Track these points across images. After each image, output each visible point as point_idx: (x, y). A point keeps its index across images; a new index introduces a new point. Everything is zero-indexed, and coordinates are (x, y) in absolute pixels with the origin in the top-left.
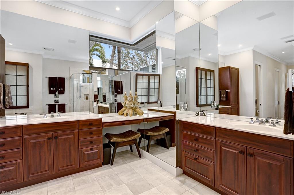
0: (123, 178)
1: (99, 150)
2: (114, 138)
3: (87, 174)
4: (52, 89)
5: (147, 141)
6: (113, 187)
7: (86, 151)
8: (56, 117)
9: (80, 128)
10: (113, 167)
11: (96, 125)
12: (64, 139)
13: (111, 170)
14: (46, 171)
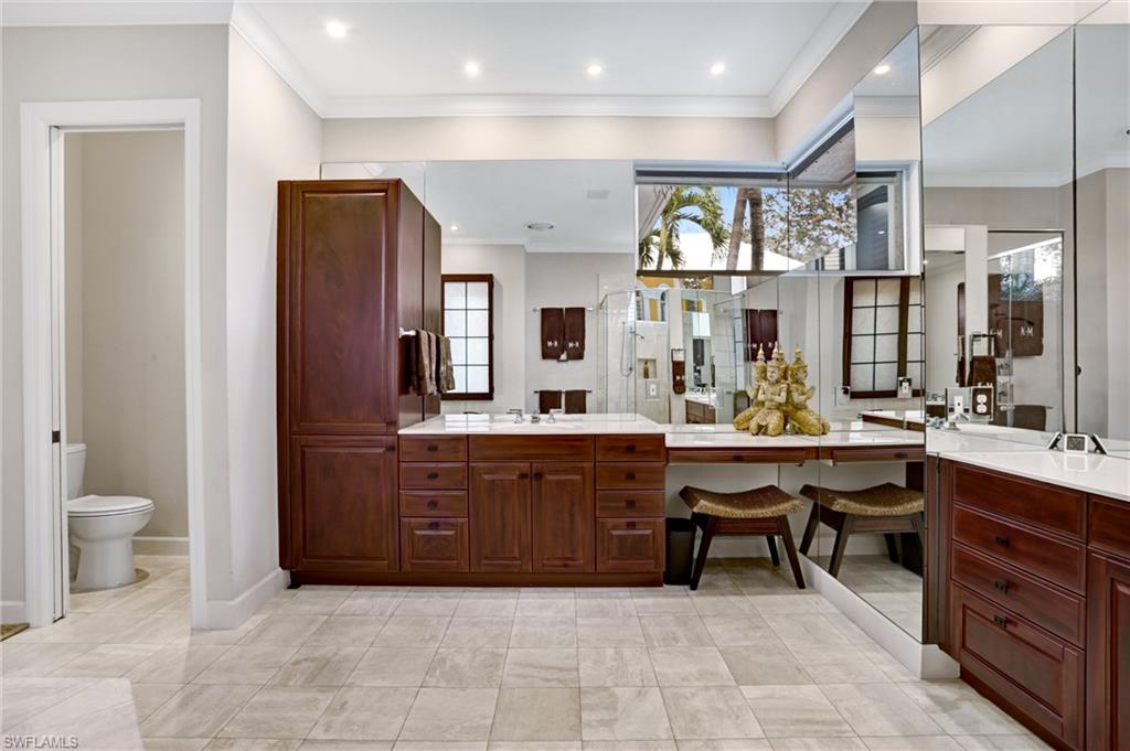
0: (718, 630)
1: (653, 533)
2: (702, 502)
3: (614, 595)
4: (550, 344)
5: (835, 532)
6: (679, 644)
7: (616, 527)
8: (542, 424)
9: (599, 458)
10: (697, 595)
11: (646, 453)
12: (559, 482)
13: (686, 600)
14: (515, 559)
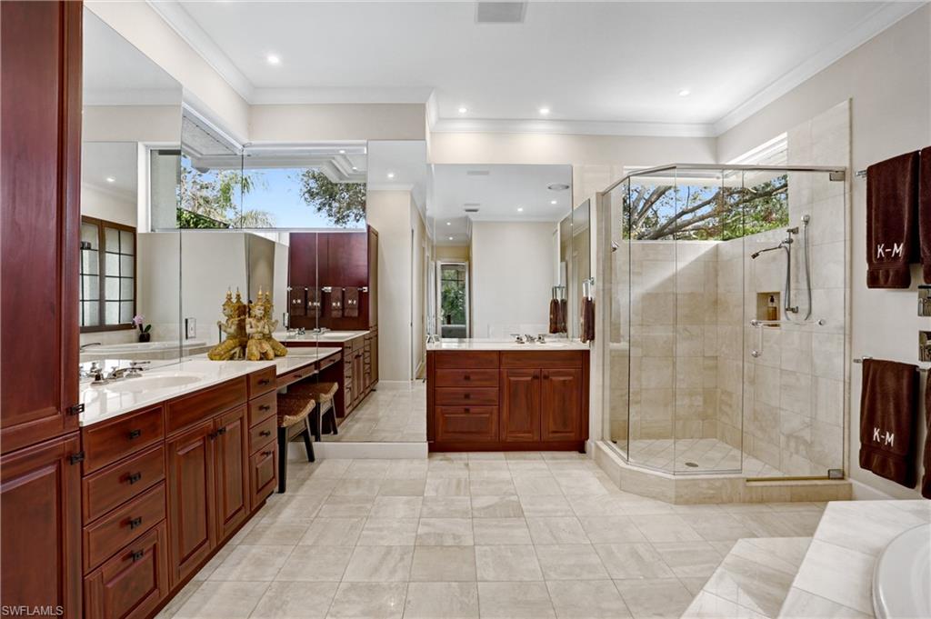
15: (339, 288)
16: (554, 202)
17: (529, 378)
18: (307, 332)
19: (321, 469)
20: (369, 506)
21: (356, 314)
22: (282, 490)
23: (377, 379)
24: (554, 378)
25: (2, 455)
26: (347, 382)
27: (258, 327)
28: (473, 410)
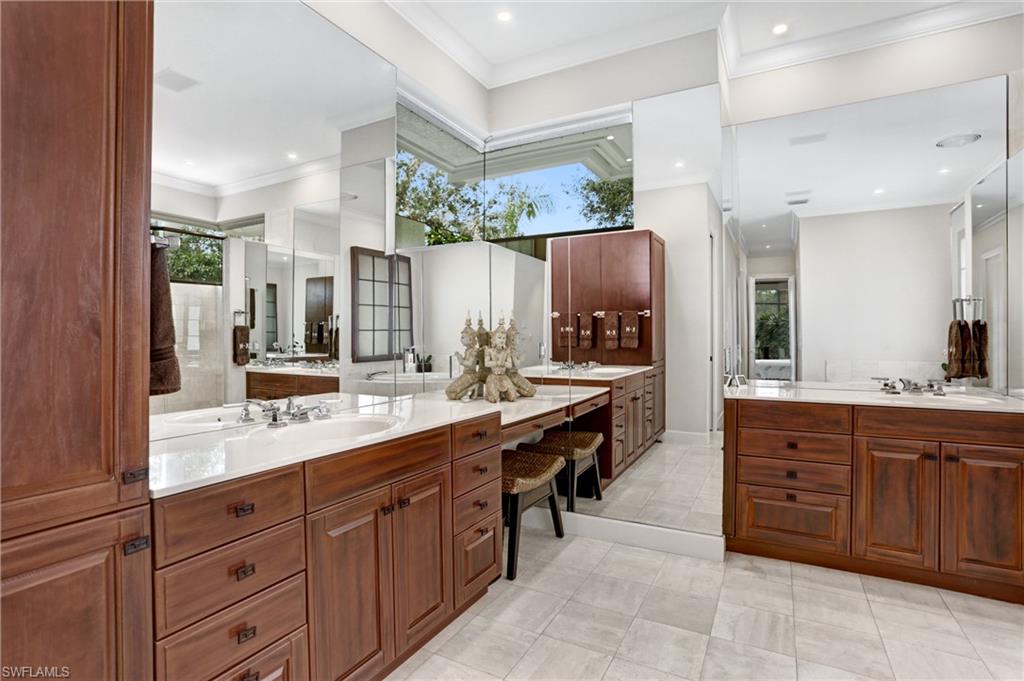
1: (495, 531)
7: (470, 541)
9: (456, 454)
15: (615, 312)
16: (944, 171)
17: (915, 457)
18: (576, 367)
19: (569, 551)
20: (620, 633)
21: (635, 344)
22: (511, 576)
23: (663, 428)
24: (969, 462)
25: (3, 541)
26: (616, 433)
27: (498, 359)
28: (801, 496)
